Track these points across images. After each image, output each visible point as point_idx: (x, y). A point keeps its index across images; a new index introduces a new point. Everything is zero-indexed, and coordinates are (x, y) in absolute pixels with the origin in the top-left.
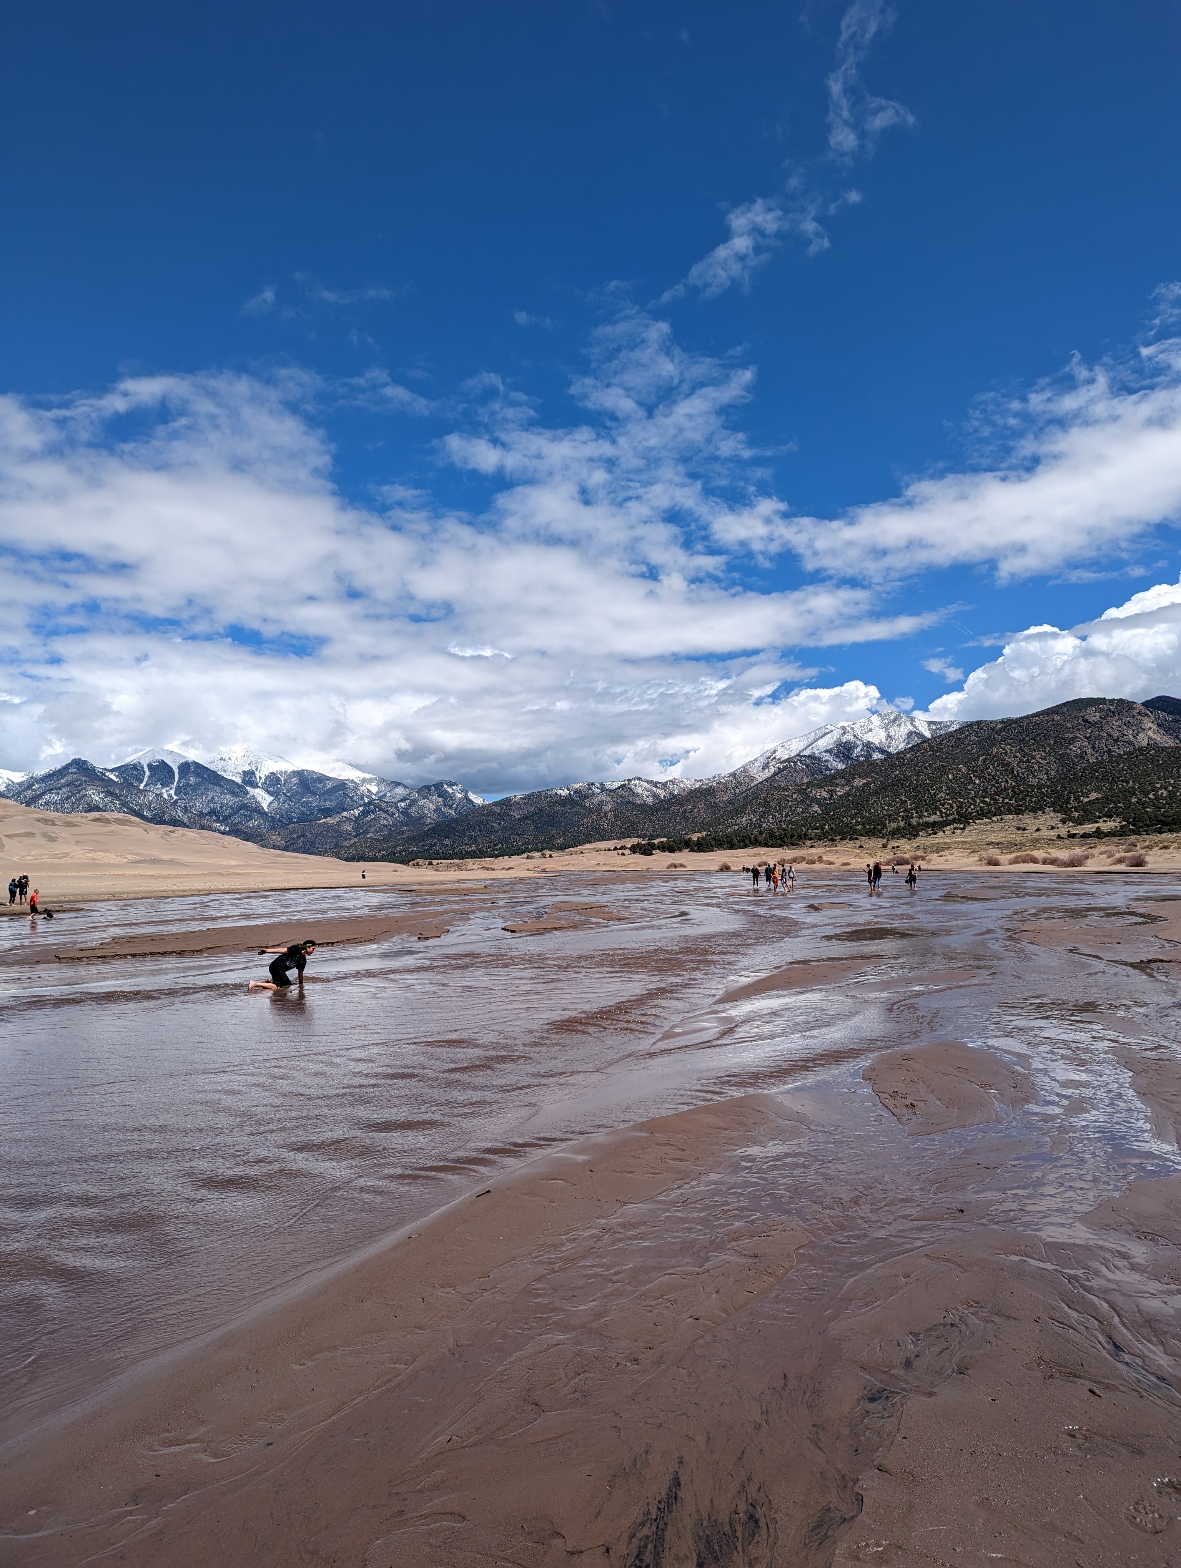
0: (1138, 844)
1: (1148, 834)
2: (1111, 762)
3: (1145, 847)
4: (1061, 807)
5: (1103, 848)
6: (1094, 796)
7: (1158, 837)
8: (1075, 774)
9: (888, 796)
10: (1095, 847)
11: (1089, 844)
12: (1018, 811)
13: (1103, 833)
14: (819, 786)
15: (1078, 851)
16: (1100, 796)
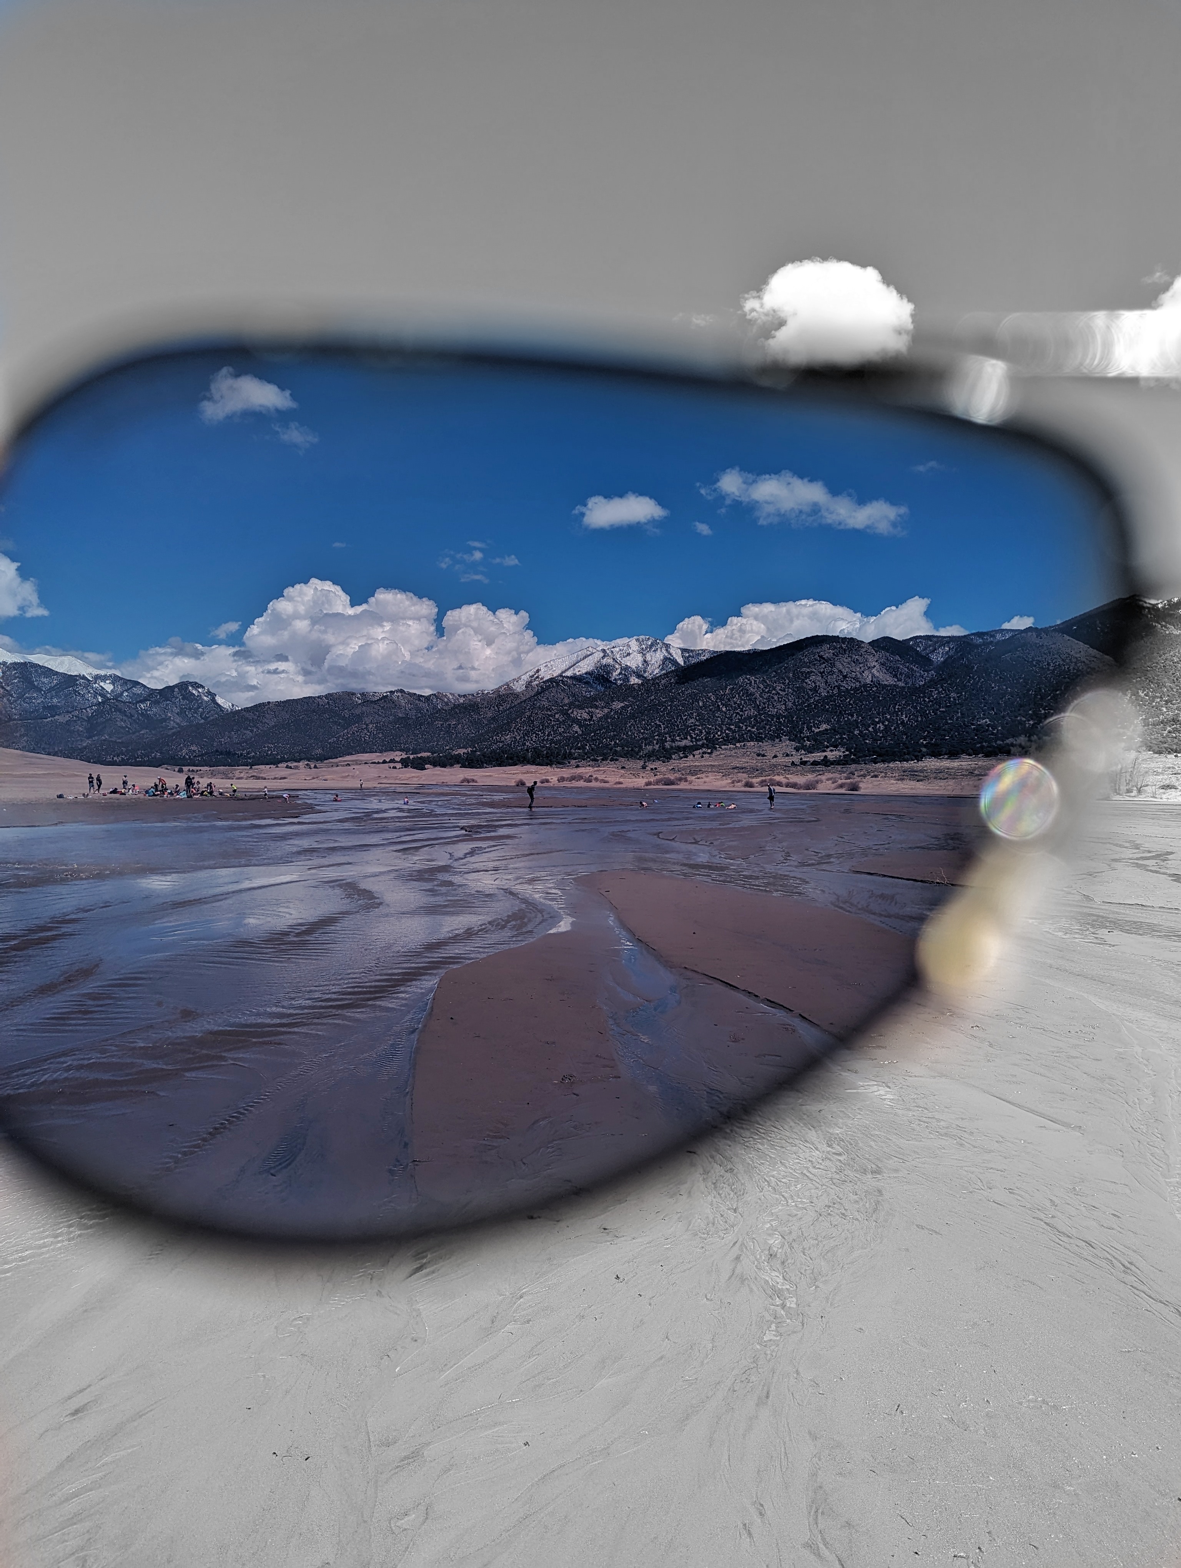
0: (856, 773)
1: (865, 764)
2: (840, 695)
3: (862, 776)
4: (795, 736)
5: (830, 775)
6: (824, 727)
7: (872, 767)
8: (809, 705)
9: (645, 720)
10: (823, 774)
11: (818, 771)
12: (759, 739)
13: (829, 761)
14: (581, 707)
15: (810, 777)
16: (829, 727)
